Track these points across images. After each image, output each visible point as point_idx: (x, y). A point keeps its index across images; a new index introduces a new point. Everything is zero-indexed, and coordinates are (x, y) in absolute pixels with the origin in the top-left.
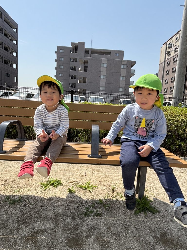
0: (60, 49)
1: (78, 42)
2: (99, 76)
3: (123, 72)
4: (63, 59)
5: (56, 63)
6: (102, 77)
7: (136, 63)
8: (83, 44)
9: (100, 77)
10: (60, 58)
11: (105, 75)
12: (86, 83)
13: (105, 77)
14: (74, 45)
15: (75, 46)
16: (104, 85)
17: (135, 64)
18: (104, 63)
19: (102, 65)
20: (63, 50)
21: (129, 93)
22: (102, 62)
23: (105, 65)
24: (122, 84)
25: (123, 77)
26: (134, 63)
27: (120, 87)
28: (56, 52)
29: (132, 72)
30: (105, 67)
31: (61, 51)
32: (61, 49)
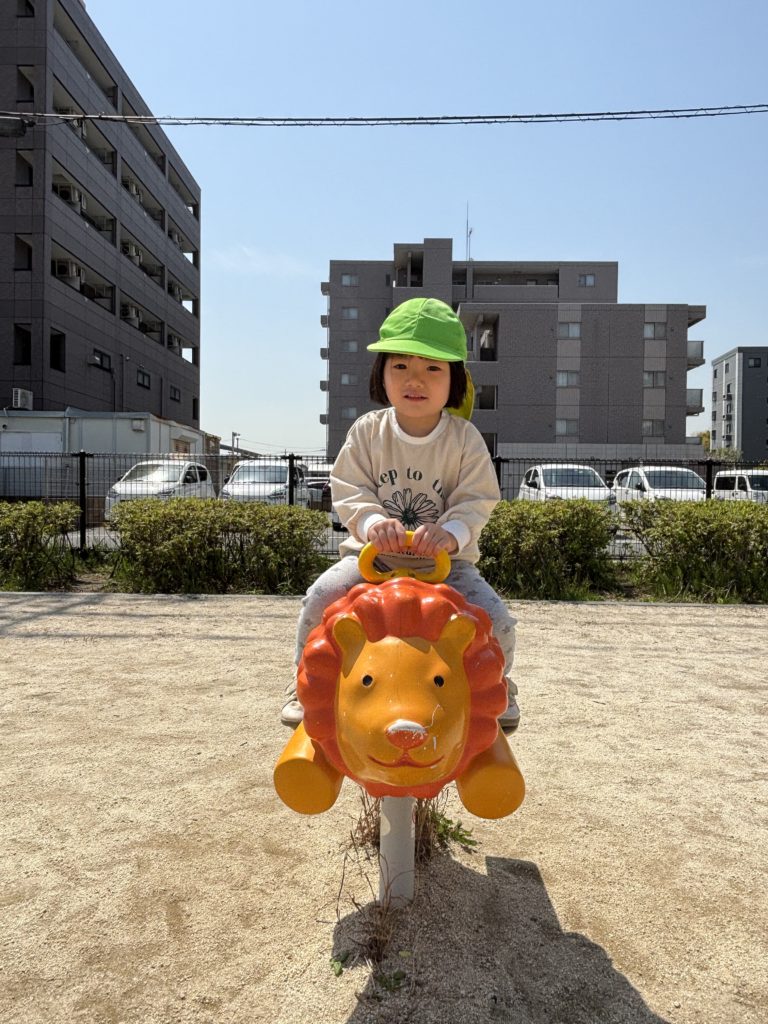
0: (343, 274)
1: (426, 240)
2: (551, 378)
3: (655, 356)
4: (353, 313)
5: (325, 332)
6: (562, 380)
7: (704, 312)
8: (446, 245)
9: (555, 382)
10: (344, 308)
11: (576, 372)
12: (493, 408)
13: (574, 380)
14: (407, 254)
15: (410, 255)
16: (575, 413)
17: (704, 317)
18: (567, 323)
19: (561, 331)
20: (356, 274)
21: (687, 441)
22: (560, 320)
23: (575, 331)
24: (654, 403)
25: (653, 373)
26: (699, 316)
27: (645, 417)
28: (325, 288)
29: (691, 352)
30: (573, 339)
31: (346, 280)
32: (346, 274)
